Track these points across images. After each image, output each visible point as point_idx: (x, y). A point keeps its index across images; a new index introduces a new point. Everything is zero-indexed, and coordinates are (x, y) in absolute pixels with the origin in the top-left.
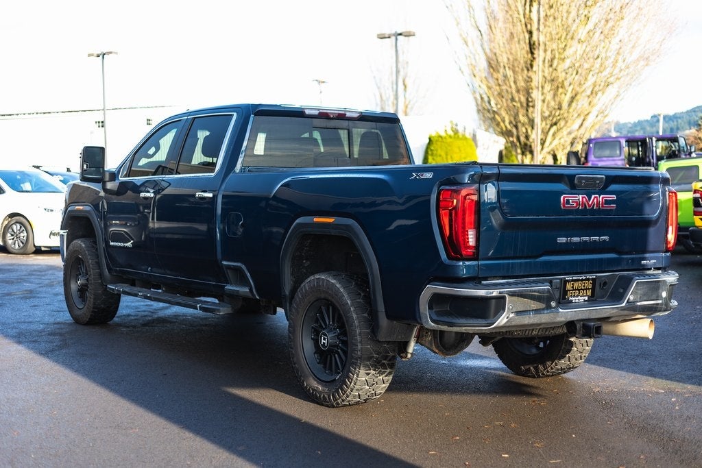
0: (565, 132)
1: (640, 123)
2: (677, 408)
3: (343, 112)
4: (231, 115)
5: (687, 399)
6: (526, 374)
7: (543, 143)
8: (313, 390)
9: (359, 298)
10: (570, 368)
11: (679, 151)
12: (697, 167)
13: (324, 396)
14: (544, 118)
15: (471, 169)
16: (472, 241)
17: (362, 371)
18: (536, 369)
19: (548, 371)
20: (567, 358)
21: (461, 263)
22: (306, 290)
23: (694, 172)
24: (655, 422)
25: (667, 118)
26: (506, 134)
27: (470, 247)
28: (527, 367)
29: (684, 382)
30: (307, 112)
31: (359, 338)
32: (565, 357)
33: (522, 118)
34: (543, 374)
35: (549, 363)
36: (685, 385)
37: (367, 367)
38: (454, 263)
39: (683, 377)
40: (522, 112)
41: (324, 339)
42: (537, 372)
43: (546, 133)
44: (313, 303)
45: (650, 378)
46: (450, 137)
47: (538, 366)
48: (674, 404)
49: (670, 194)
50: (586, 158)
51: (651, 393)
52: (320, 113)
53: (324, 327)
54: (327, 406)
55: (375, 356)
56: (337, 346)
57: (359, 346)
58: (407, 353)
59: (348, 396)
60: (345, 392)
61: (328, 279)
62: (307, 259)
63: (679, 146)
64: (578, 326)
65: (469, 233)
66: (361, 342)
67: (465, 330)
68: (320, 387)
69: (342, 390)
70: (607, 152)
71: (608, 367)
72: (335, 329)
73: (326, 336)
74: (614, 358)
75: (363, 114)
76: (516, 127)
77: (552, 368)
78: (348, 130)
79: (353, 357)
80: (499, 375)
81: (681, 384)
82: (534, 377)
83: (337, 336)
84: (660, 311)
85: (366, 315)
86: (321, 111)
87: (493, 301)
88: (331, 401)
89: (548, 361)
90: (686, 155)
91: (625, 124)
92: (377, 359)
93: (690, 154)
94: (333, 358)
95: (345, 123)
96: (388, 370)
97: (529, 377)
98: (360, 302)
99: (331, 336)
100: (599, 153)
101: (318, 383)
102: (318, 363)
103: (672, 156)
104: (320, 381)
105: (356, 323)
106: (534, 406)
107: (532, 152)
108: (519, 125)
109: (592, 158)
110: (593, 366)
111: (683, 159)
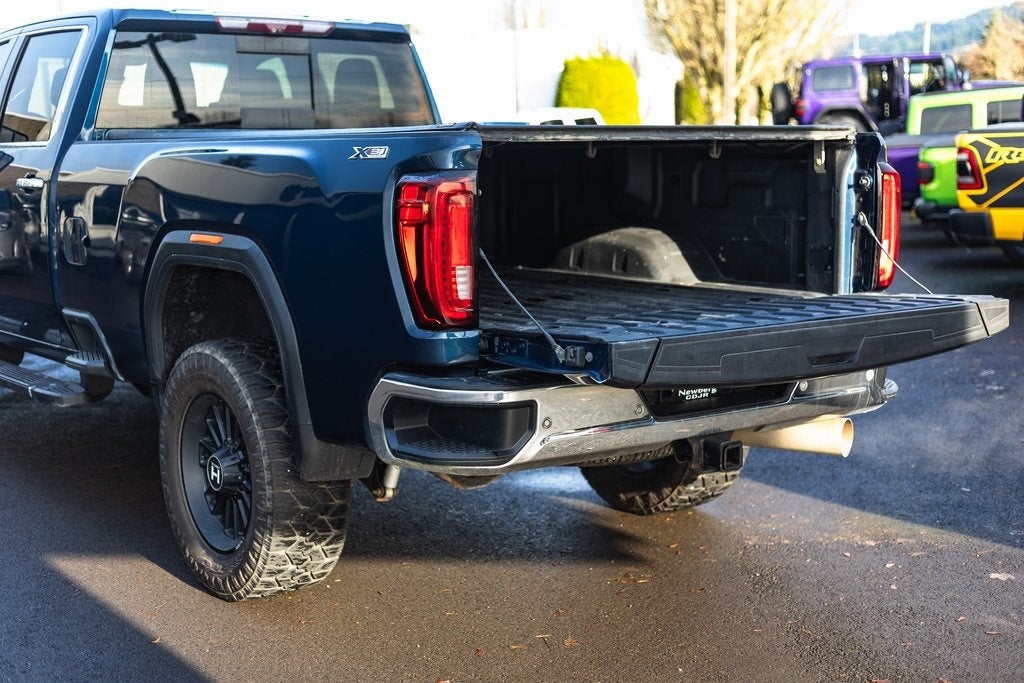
0: (773, 51)
1: (898, 36)
2: (894, 587)
3: (297, 23)
4: (80, 30)
5: (914, 562)
6: (627, 507)
7: (738, 69)
8: (201, 566)
9: (270, 396)
10: (708, 497)
11: (945, 79)
12: (969, 107)
13: (216, 579)
14: (739, 30)
15: (463, 139)
16: (463, 289)
17: (276, 538)
18: (645, 499)
19: (665, 505)
20: (699, 482)
21: (444, 336)
22: (181, 374)
23: (965, 113)
24: (845, 626)
25: (937, 28)
26: (684, 55)
27: (461, 303)
28: (630, 495)
29: (914, 521)
30: (224, 23)
31: (267, 475)
32: (695, 479)
33: (708, 31)
34: (657, 509)
35: (667, 491)
36: (916, 527)
37: (287, 531)
38: (427, 334)
39: (915, 507)
40: (706, 21)
41: (216, 471)
42: (647, 506)
43: (744, 51)
44: (196, 398)
45: (856, 512)
46: (596, 61)
47: (647, 495)
48: (888, 575)
49: (886, 177)
50: (801, 93)
51: (850, 547)
52: (250, 25)
53: (219, 444)
54: (223, 598)
55: (302, 507)
56: (239, 484)
57: (269, 492)
58: (385, 489)
59: (254, 585)
60: (249, 577)
61: (217, 356)
62: (197, 311)
63: (945, 71)
64: (695, 447)
65: (458, 272)
66: (270, 483)
67: (455, 471)
68: (210, 562)
69: (244, 572)
70: (833, 83)
71: (782, 487)
72: (235, 451)
73: (218, 464)
74: (797, 464)
75: (338, 26)
76: (698, 44)
77: (672, 500)
78: (310, 55)
79: (258, 513)
80: (579, 511)
81: (908, 525)
82: (641, 513)
83: (239, 464)
84: (862, 406)
85: (281, 429)
86: (253, 21)
87: (510, 413)
88: (228, 592)
89: (667, 487)
90: (955, 86)
91: (876, 38)
92: (306, 513)
93: (962, 83)
94: (235, 506)
95: (302, 45)
96: (334, 532)
97: (633, 512)
98: (271, 403)
99: (226, 464)
100: (820, 84)
101: (209, 554)
102: (212, 513)
103: (934, 87)
104: (213, 550)
105: (262, 445)
106: (624, 586)
107: (721, 83)
108: (703, 41)
109: (809, 92)
110: (755, 485)
111: (950, 92)
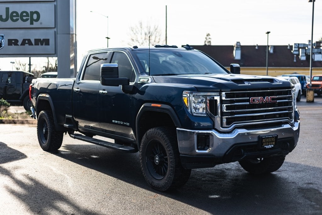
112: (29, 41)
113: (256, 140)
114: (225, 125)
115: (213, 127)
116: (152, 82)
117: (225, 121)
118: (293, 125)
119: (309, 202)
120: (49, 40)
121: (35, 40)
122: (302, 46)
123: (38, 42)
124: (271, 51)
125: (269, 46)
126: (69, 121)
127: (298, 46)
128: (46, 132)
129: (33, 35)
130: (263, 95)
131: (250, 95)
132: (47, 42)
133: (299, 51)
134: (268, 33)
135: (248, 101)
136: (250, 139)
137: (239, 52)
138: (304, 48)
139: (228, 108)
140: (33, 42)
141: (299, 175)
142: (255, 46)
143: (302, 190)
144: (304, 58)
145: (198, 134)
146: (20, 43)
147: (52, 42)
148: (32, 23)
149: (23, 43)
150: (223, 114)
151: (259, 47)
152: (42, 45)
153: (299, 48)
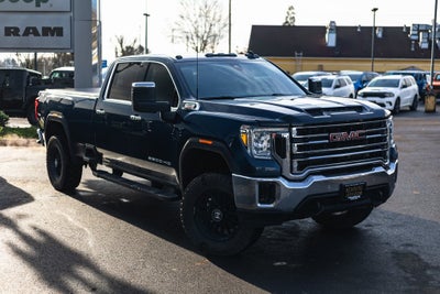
112: (35, 29)
113: (337, 189)
114: (295, 170)
115: (280, 174)
116: (200, 109)
117: (295, 165)
118: (387, 168)
119: (403, 273)
120: (62, 29)
121: (44, 29)
122: (424, 28)
123: (47, 31)
124: (380, 35)
125: (376, 28)
126: (90, 152)
127: (418, 28)
128: (59, 165)
129: (40, 22)
130: (348, 129)
131: (330, 130)
132: (59, 31)
133: (418, 35)
134: (375, 10)
135: (327, 138)
136: (329, 189)
137: (334, 36)
138: (426, 31)
139: (300, 148)
140: (40, 32)
141: (396, 232)
142: (356, 28)
143: (396, 255)
144: (425, 46)
145: (260, 183)
146: (21, 33)
147: (66, 31)
148: (38, 5)
149: (27, 32)
150: (293, 156)
151: (362, 28)
152: (53, 35)
153: (419, 31)
